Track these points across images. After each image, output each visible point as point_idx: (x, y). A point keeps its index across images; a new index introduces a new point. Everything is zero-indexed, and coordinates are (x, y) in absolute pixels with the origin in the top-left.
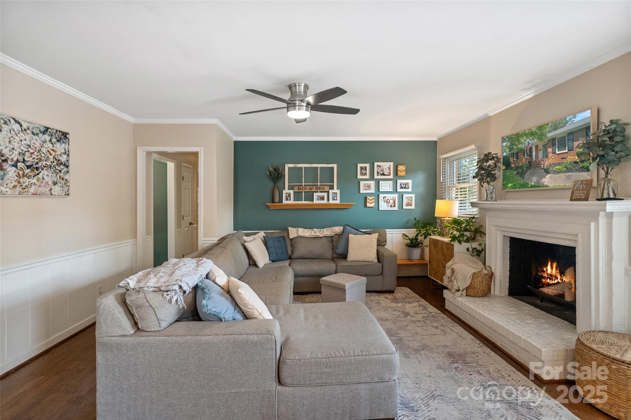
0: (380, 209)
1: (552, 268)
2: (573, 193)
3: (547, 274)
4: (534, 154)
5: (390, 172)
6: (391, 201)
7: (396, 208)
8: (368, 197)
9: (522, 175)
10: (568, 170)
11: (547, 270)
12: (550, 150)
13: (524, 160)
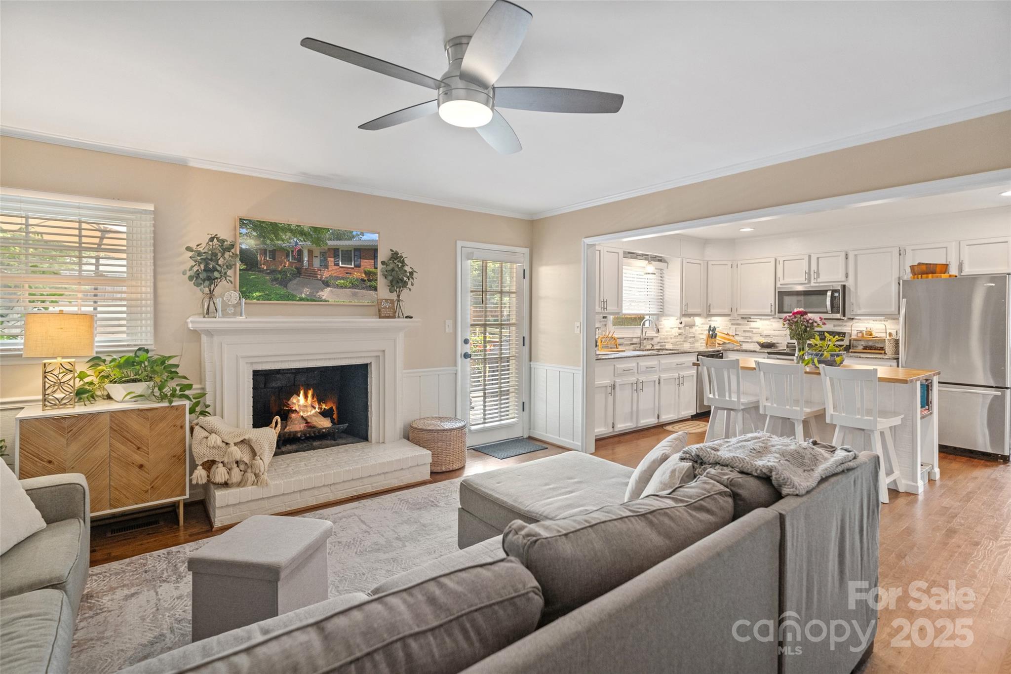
2: (380, 311)
3: (299, 405)
4: (306, 259)
9: (284, 283)
10: (354, 286)
12: (331, 260)
13: (287, 264)
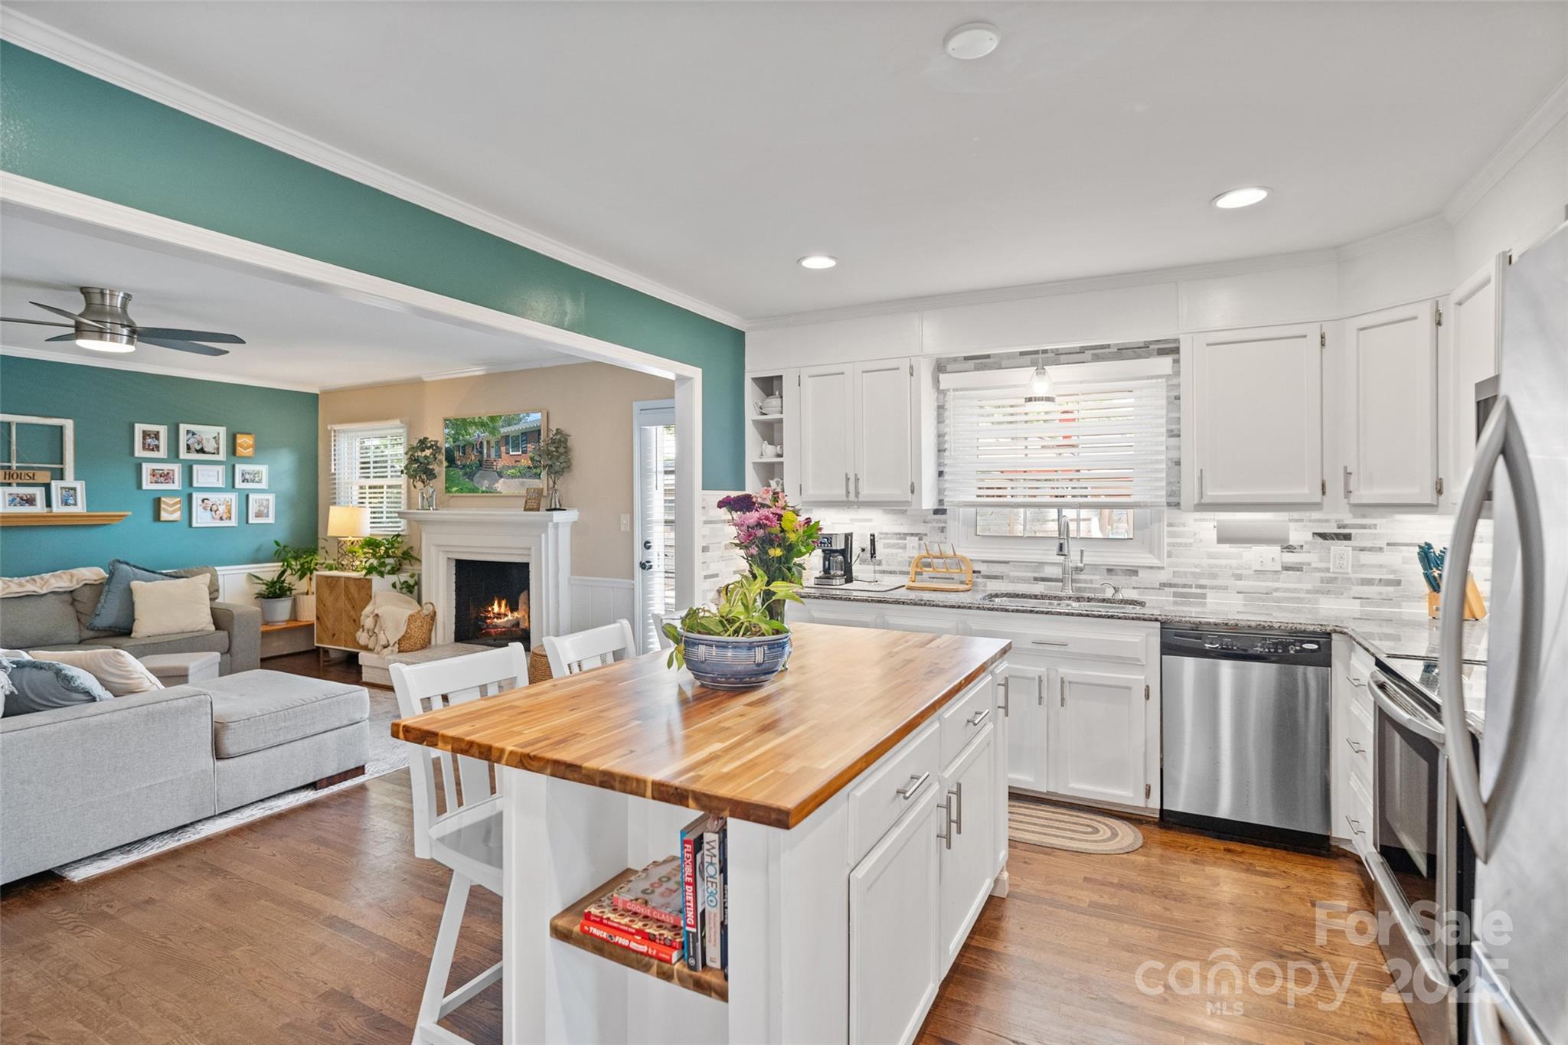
0: (194, 525)
1: (500, 606)
2: (526, 502)
4: (485, 451)
5: (218, 448)
6: (222, 509)
7: (233, 523)
8: (163, 499)
9: (470, 476)
10: (523, 476)
11: (493, 609)
12: (503, 449)
13: (473, 457)
